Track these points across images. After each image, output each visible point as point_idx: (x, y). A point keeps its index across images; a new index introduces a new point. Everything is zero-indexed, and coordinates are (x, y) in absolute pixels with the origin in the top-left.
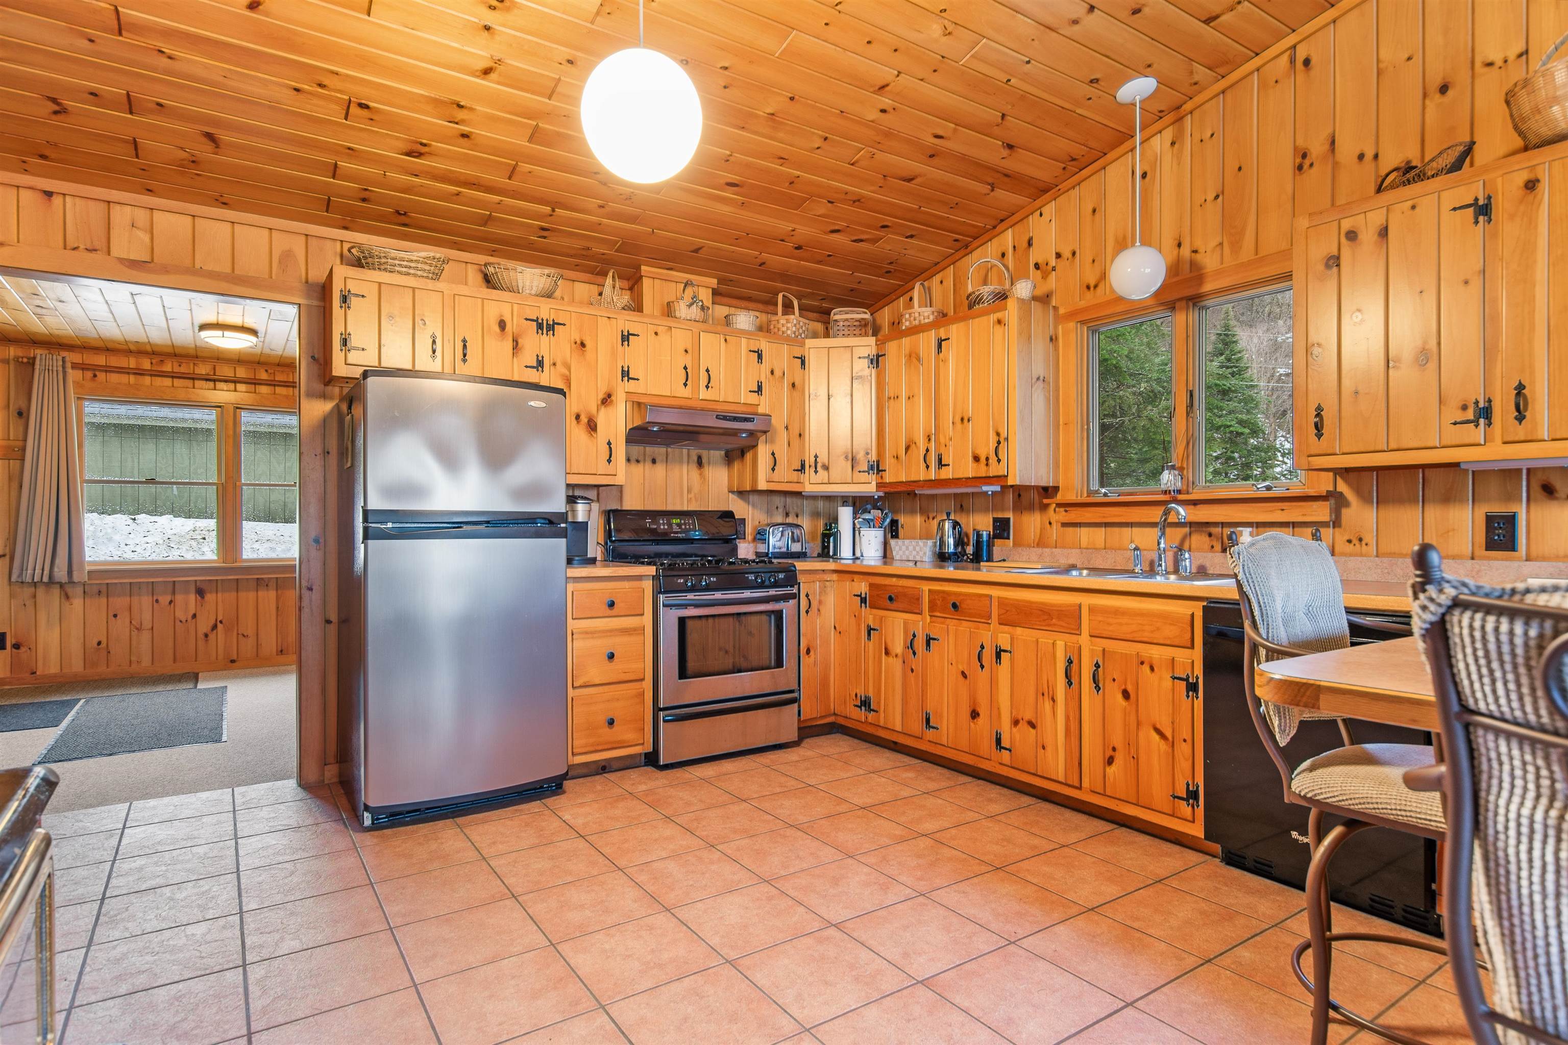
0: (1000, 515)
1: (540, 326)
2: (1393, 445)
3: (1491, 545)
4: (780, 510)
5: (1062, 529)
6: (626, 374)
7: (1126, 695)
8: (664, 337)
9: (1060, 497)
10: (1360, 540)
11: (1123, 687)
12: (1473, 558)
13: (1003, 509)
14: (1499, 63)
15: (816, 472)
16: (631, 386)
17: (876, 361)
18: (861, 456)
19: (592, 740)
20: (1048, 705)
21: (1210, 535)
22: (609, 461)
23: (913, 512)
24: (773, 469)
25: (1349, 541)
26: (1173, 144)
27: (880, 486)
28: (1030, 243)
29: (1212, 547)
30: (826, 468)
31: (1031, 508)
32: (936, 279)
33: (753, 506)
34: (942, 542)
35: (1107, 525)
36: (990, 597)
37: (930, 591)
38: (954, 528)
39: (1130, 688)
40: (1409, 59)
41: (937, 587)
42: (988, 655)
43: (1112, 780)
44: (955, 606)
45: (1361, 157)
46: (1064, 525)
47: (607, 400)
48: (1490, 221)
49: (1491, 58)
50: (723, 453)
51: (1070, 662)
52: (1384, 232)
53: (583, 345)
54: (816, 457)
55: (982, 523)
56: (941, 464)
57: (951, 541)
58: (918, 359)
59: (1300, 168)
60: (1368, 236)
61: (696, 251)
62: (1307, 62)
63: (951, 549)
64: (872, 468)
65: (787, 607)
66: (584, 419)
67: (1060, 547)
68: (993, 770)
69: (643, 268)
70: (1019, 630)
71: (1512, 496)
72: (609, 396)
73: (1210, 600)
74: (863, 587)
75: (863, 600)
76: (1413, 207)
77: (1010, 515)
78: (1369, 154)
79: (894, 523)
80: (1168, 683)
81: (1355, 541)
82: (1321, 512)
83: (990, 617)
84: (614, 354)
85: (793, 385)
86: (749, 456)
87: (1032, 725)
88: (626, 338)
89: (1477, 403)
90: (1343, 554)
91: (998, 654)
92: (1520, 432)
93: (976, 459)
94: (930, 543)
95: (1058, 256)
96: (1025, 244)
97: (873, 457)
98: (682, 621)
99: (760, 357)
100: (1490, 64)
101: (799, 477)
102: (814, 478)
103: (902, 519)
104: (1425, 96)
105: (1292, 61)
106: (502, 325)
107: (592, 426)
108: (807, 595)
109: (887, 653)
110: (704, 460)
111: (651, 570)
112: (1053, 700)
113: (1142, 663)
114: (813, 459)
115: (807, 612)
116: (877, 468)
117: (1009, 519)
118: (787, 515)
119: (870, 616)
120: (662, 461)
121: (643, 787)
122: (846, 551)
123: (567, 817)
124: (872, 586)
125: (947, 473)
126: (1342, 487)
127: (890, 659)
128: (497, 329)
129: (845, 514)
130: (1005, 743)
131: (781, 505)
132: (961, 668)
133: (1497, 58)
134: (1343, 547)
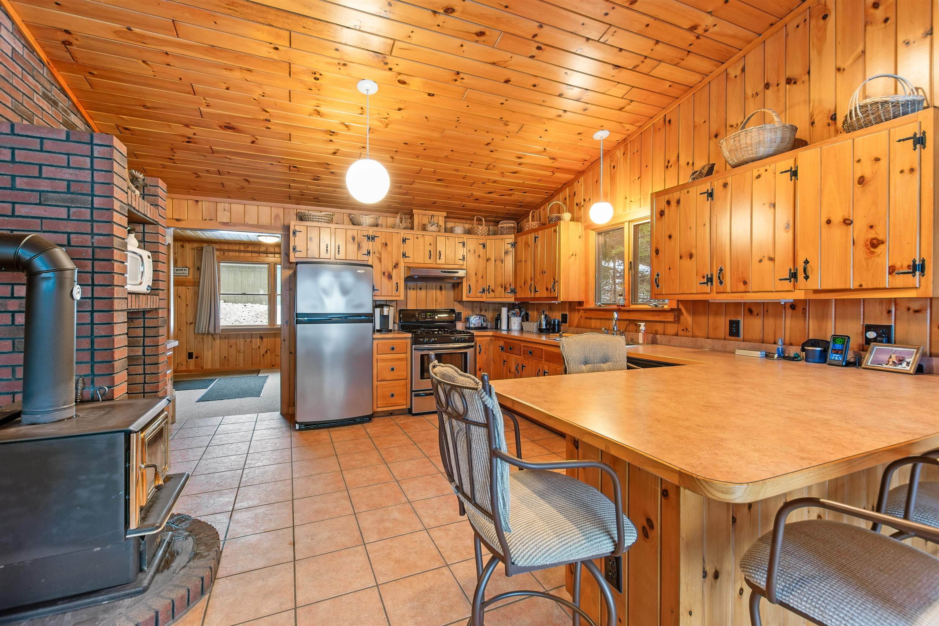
0: (564, 313)
1: (369, 238)
2: (681, 292)
3: (731, 334)
4: (478, 308)
5: (585, 320)
6: (404, 255)
8: (421, 240)
9: (585, 306)
10: (687, 330)
12: (725, 340)
13: (565, 310)
14: (735, 126)
15: (489, 293)
16: (407, 260)
17: (514, 245)
18: (508, 286)
19: (385, 402)
21: (636, 325)
22: (397, 291)
23: (534, 310)
24: (470, 292)
25: (683, 330)
26: (624, 154)
27: (516, 299)
28: (575, 195)
29: (637, 330)
30: (493, 291)
31: (575, 310)
32: (542, 208)
33: (465, 307)
34: (540, 324)
35: (601, 319)
36: (542, 349)
37: (523, 346)
38: (545, 318)
40: (705, 122)
41: (525, 344)
42: (541, 374)
44: (530, 353)
45: (688, 164)
46: (586, 318)
47: (396, 266)
48: (713, 199)
49: (732, 124)
50: (451, 285)
52: (678, 202)
53: (386, 244)
54: (489, 286)
55: (557, 316)
56: (536, 291)
57: (544, 323)
58: (528, 246)
59: (667, 167)
60: (673, 204)
61: (434, 203)
62: (670, 121)
63: (544, 327)
64: (512, 291)
65: (470, 351)
66: (386, 274)
67: (584, 328)
69: (414, 210)
70: (551, 364)
71: (737, 313)
72: (397, 264)
74: (502, 343)
75: (502, 349)
76: (688, 192)
77: (567, 313)
78: (691, 163)
79: (527, 314)
81: (685, 330)
82: (670, 317)
83: (542, 358)
84: (399, 247)
85: (479, 256)
86: (460, 286)
88: (404, 241)
89: (707, 276)
90: (681, 336)
91: (544, 374)
92: (721, 288)
93: (547, 289)
94: (535, 324)
95: (584, 200)
96: (573, 195)
97: (513, 287)
98: (422, 356)
99: (464, 245)
100: (732, 126)
101: (482, 295)
102: (488, 296)
103: (530, 313)
104: (710, 139)
105: (665, 121)
106: (354, 238)
107: (390, 277)
108: (480, 346)
109: (510, 372)
110: (443, 287)
111: (410, 335)
114: (488, 287)
115: (480, 353)
116: (513, 291)
117: (567, 315)
118: (481, 310)
119: (505, 355)
120: (424, 289)
121: (403, 422)
122: (504, 326)
123: (368, 430)
124: (505, 342)
125: (538, 295)
126: (681, 307)
127: (511, 374)
128: (351, 240)
129: (504, 310)
131: (478, 306)
133: (734, 123)
134: (681, 332)
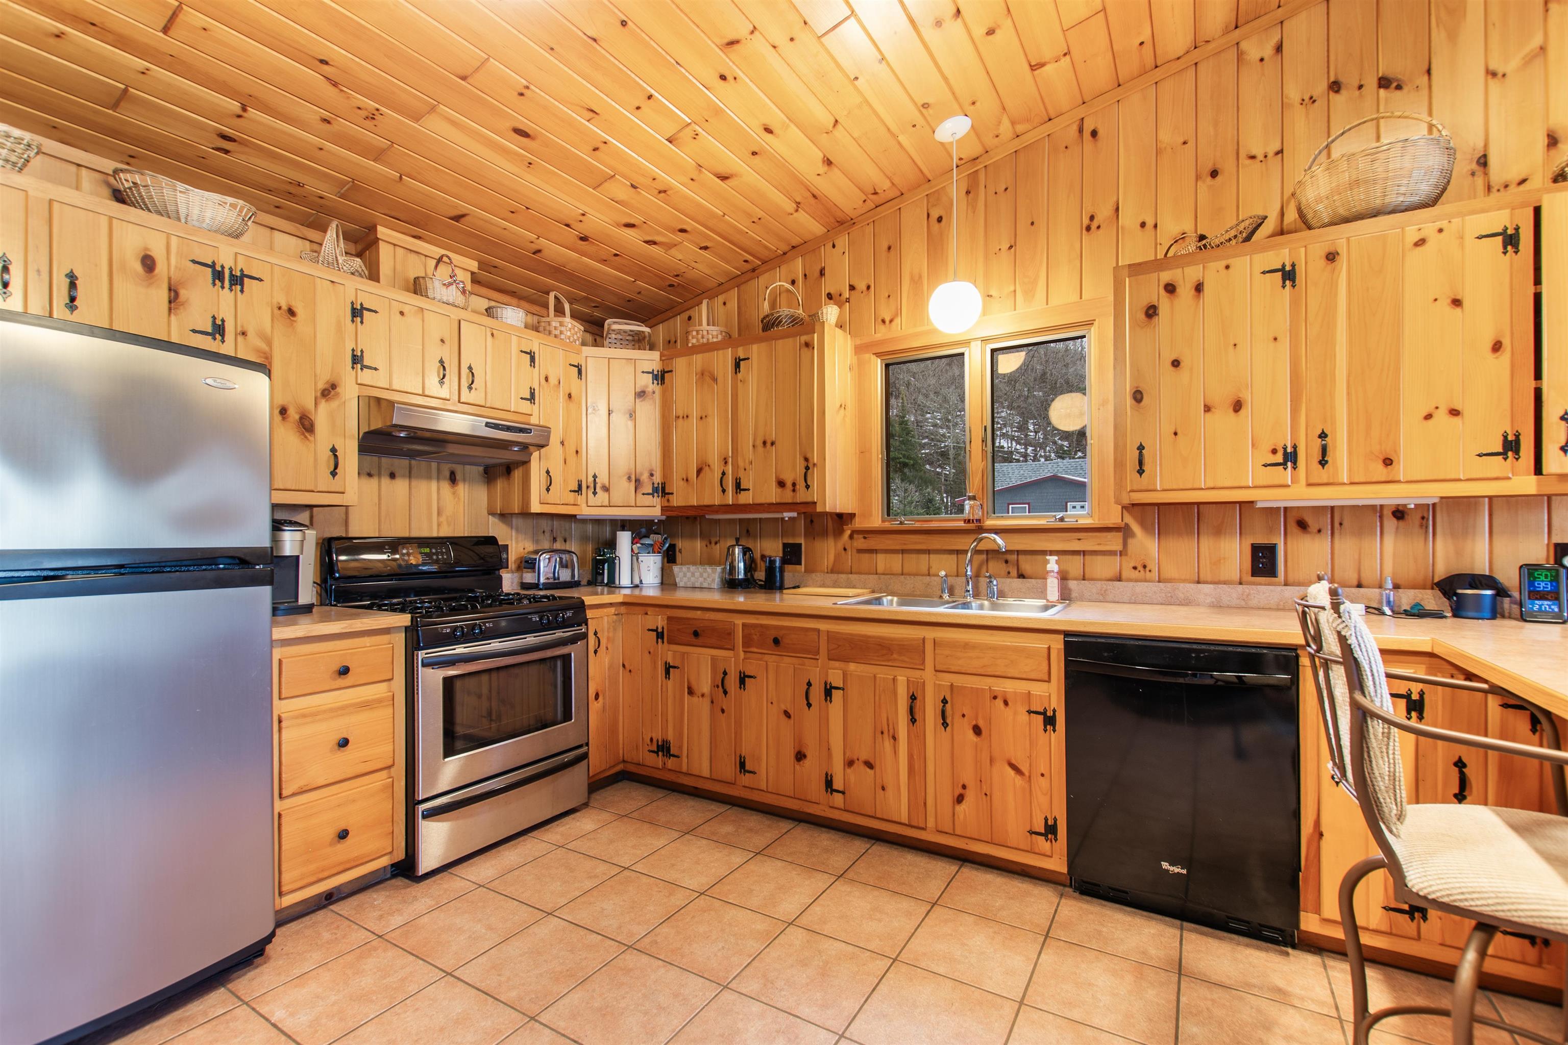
0: (791, 541)
1: (218, 276)
2: (1210, 484)
3: (1256, 571)
4: (547, 534)
5: (857, 555)
6: (356, 359)
7: (977, 730)
8: (412, 320)
9: (858, 524)
10: (1145, 567)
11: (974, 723)
12: (1241, 583)
13: (794, 535)
14: (1261, 157)
15: (595, 493)
16: (366, 376)
17: (661, 377)
18: (645, 477)
19: (312, 867)
20: (888, 744)
21: (1007, 562)
22: (334, 474)
23: (692, 536)
24: (548, 490)
25: (1135, 568)
26: (968, 192)
27: (664, 509)
28: (822, 273)
29: (1009, 573)
30: (606, 489)
31: (824, 534)
32: (721, 299)
33: (517, 530)
34: (732, 568)
35: (903, 551)
36: (818, 631)
37: (744, 625)
38: (744, 554)
39: (981, 724)
40: (1185, 143)
41: (752, 620)
42: (817, 693)
43: (962, 817)
44: (776, 641)
45: (1143, 225)
46: (860, 551)
47: (329, 391)
48: (1294, 287)
49: (1253, 153)
50: (481, 469)
51: (913, 698)
52: (1199, 288)
53: (291, 312)
54: (595, 477)
55: (772, 548)
56: (738, 487)
57: (742, 565)
58: (715, 380)
59: (1088, 229)
60: (1185, 291)
61: (458, 218)
62: (1094, 134)
63: (741, 576)
64: (655, 490)
65: (574, 651)
66: (293, 415)
67: (856, 573)
68: (823, 814)
69: (379, 228)
70: (852, 666)
71: (1272, 530)
72: (334, 386)
73: (1067, 634)
74: (660, 621)
75: (660, 636)
76: (1227, 267)
77: (802, 541)
78: (1150, 223)
79: (672, 547)
80: (1024, 717)
81: (1140, 568)
82: (1113, 542)
83: (818, 653)
84: (339, 329)
85: (570, 396)
86: (517, 474)
87: (869, 765)
88: (357, 313)
89: (1285, 449)
90: (1129, 580)
91: (828, 692)
92: (1323, 475)
93: (781, 484)
94: (719, 569)
95: (852, 288)
96: (817, 273)
97: (658, 479)
98: (448, 683)
99: (533, 360)
100: (1253, 157)
101: (576, 499)
102: (592, 500)
103: (680, 544)
104: (1198, 178)
105: (1081, 131)
106: (148, 263)
107: (306, 426)
108: (596, 634)
109: (691, 692)
110: (459, 476)
111: (404, 619)
112: (894, 738)
113: (995, 698)
114: (591, 479)
115: (596, 652)
116: (662, 490)
117: (801, 544)
118: (555, 540)
119: (669, 653)
120: (403, 476)
121: (397, 920)
122: (624, 579)
124: (670, 619)
125: (745, 498)
126: (1129, 519)
127: (695, 699)
128: (138, 267)
129: (624, 539)
130: (838, 784)
131: (548, 529)
132: (783, 707)
133: (1259, 152)
134: (1127, 573)
